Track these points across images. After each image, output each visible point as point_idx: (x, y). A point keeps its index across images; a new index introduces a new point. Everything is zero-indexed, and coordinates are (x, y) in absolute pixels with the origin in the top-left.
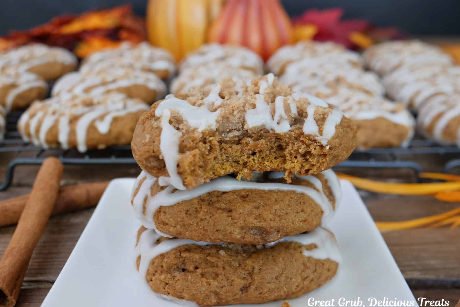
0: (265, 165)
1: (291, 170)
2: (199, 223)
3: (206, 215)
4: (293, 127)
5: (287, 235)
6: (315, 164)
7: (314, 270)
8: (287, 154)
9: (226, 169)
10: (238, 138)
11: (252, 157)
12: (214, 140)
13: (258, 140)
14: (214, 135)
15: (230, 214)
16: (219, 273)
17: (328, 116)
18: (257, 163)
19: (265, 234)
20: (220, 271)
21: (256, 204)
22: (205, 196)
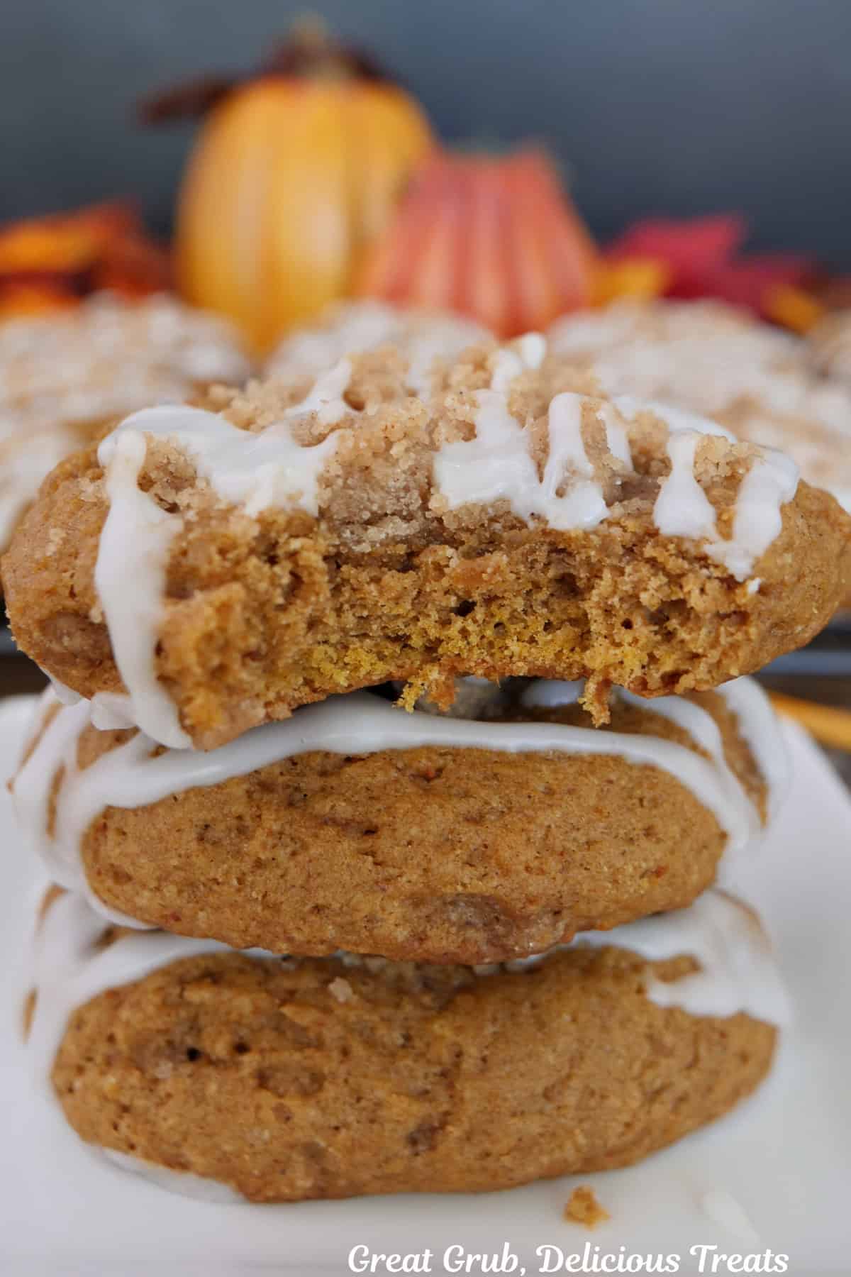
0: (506, 652)
1: (608, 673)
2: (250, 879)
3: (274, 846)
4: (618, 509)
5: (590, 927)
6: (700, 651)
7: (690, 1058)
8: (595, 612)
9: (356, 668)
10: (405, 546)
11: (459, 623)
12: (308, 550)
13: (481, 554)
14: (311, 530)
15: (368, 843)
16: (326, 1070)
17: (748, 470)
18: (477, 645)
19: (505, 925)
20: (329, 1063)
21: (472, 806)
22: (277, 771)
